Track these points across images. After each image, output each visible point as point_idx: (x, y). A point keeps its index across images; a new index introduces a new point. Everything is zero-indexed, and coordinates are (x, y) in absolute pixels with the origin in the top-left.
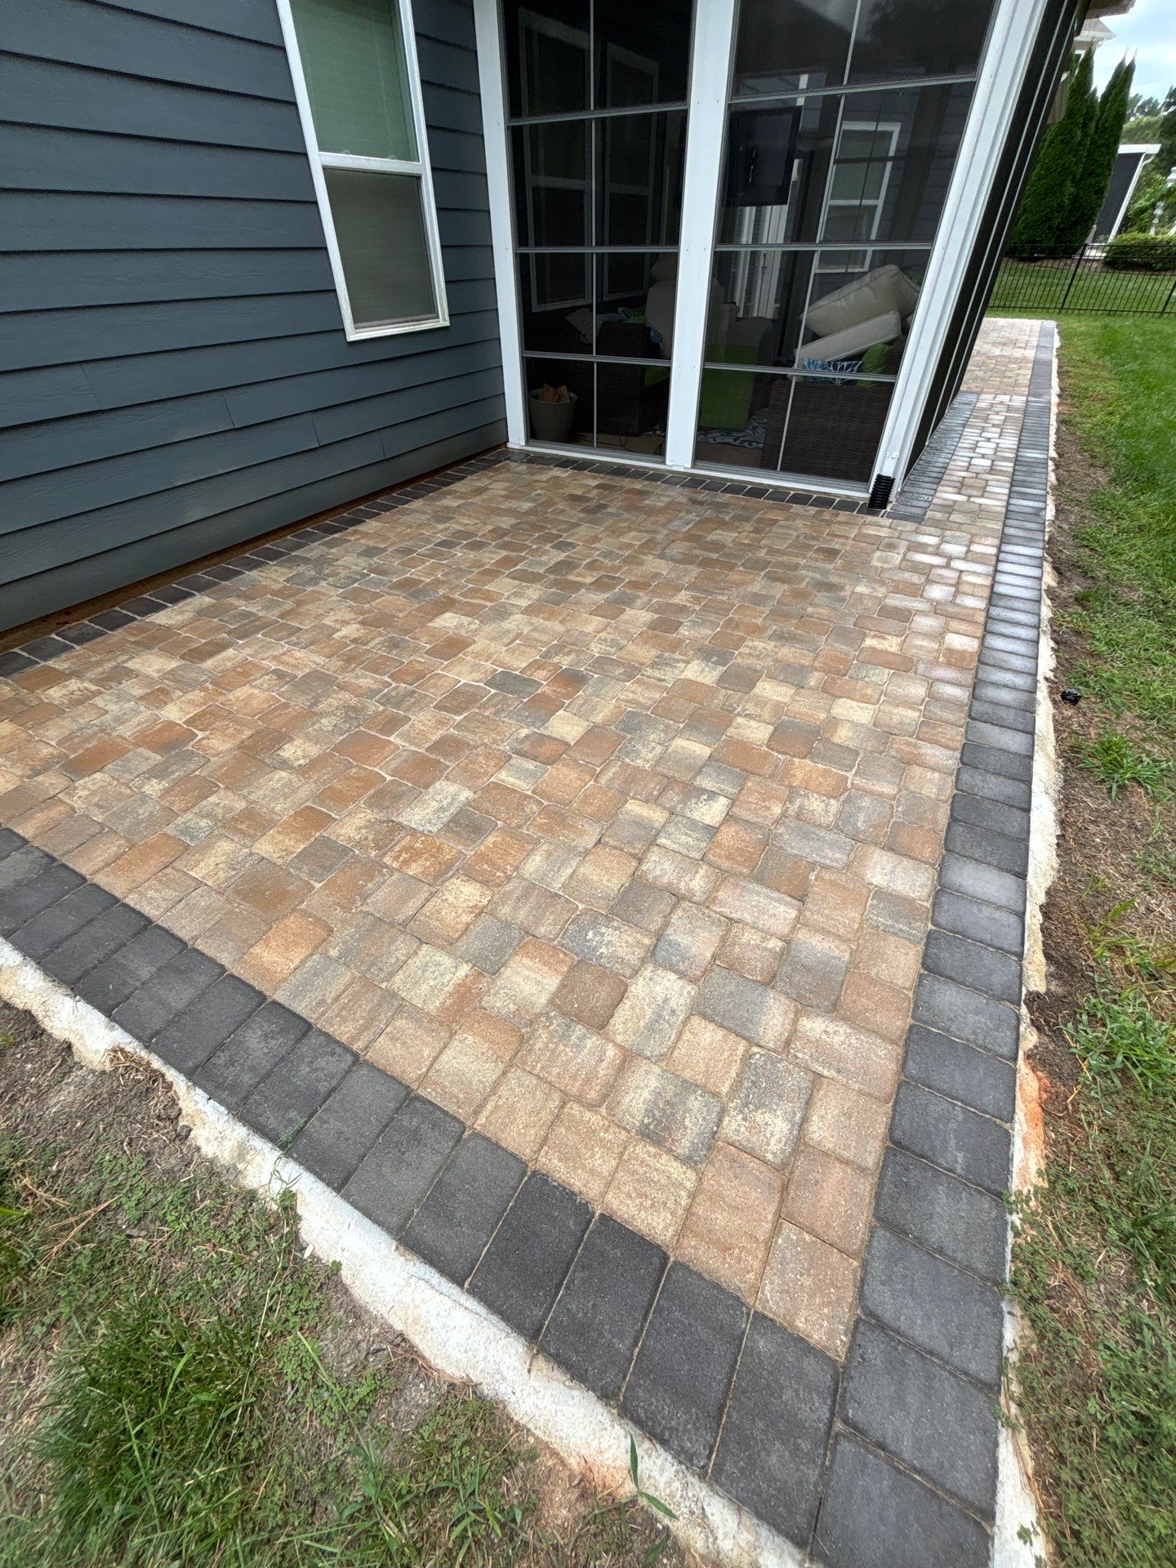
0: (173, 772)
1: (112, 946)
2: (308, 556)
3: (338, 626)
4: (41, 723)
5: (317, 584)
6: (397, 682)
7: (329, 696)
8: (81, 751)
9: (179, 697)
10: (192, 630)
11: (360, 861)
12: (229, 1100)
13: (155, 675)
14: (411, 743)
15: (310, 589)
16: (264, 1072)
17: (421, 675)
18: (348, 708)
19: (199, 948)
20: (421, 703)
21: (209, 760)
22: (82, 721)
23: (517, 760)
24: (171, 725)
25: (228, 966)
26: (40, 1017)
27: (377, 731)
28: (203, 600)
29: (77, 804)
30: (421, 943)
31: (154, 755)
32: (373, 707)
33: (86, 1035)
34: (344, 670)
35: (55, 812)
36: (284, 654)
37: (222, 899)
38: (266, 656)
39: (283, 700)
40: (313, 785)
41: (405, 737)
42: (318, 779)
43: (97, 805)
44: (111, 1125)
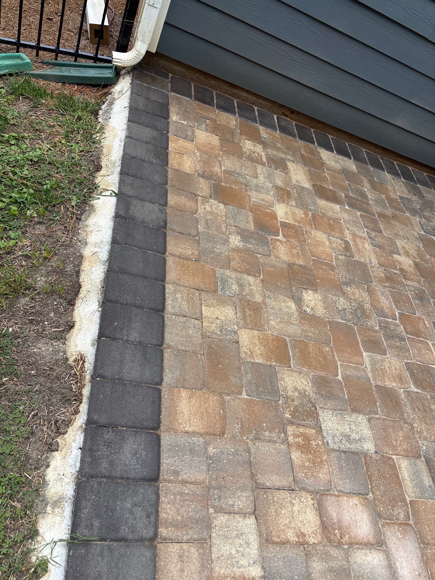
0: (250, 243)
1: (138, 303)
2: (425, 195)
3: (402, 252)
4: (227, 153)
5: (414, 215)
6: (401, 322)
7: (358, 288)
8: (228, 185)
9: (292, 206)
10: (332, 177)
11: (277, 410)
12: (86, 466)
13: (294, 182)
14: (372, 371)
15: (407, 214)
16: (114, 474)
17: (417, 333)
18: (360, 307)
19: (165, 355)
20: (401, 351)
21: (270, 256)
22: (244, 171)
23: (421, 465)
24: (274, 216)
25: (164, 384)
26: (80, 296)
27: (362, 340)
28: (351, 165)
29: (201, 210)
30: (254, 513)
31: (252, 224)
32: (374, 322)
33: (82, 332)
34: (381, 281)
35: (189, 204)
36: (361, 237)
37: (201, 341)
38: (352, 228)
39: (334, 263)
40: (300, 331)
41: (374, 364)
42: (306, 331)
43: (207, 221)
44: (40, 393)
